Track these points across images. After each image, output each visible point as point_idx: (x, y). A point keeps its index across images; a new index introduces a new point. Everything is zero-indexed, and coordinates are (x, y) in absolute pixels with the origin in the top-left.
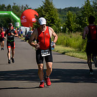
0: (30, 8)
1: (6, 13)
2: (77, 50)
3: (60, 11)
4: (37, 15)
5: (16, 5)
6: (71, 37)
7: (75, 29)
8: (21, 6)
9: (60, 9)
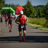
0: (20, 6)
1: (8, 8)
2: (43, 26)
3: (35, 7)
4: (23, 9)
5: (13, 4)
6: (40, 20)
7: (42, 16)
8: (15, 5)
9: (35, 6)
